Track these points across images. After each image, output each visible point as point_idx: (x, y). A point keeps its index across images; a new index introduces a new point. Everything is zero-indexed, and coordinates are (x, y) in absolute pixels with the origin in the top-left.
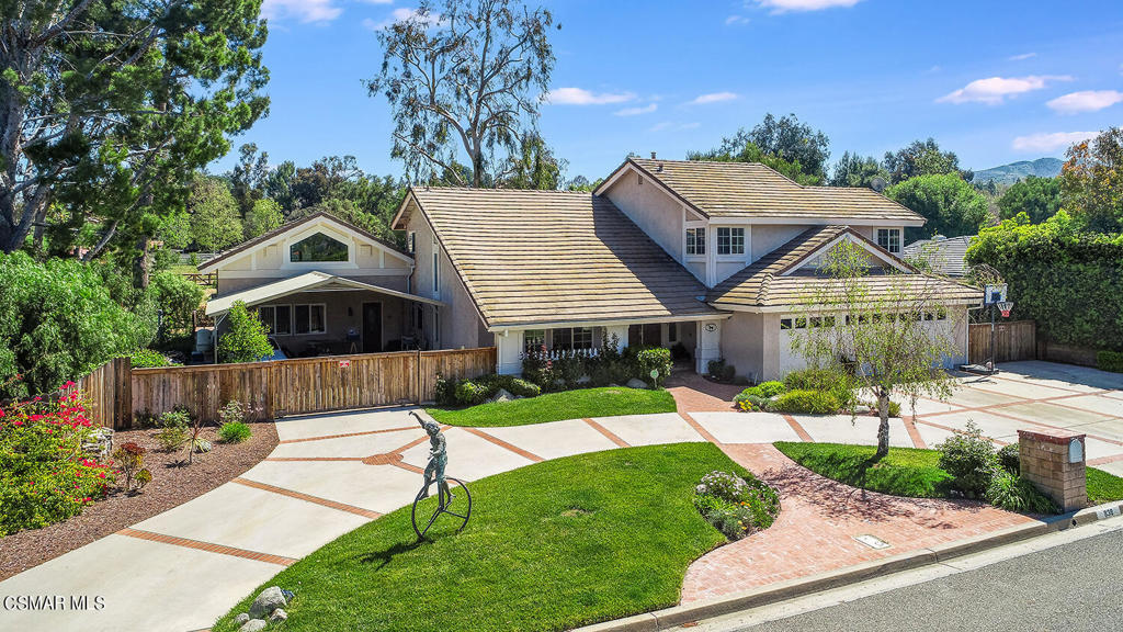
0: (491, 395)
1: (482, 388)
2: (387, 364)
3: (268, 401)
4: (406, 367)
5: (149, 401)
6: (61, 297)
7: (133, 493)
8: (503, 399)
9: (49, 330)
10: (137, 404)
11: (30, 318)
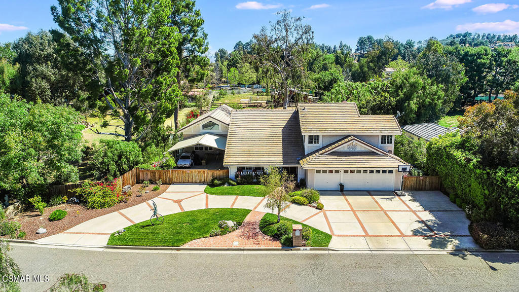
0: (223, 184)
1: (220, 182)
2: (199, 172)
3: (169, 180)
4: (204, 174)
5: (144, 177)
6: (126, 152)
7: (126, 202)
8: (226, 186)
9: (124, 160)
10: (141, 178)
11: (120, 157)
